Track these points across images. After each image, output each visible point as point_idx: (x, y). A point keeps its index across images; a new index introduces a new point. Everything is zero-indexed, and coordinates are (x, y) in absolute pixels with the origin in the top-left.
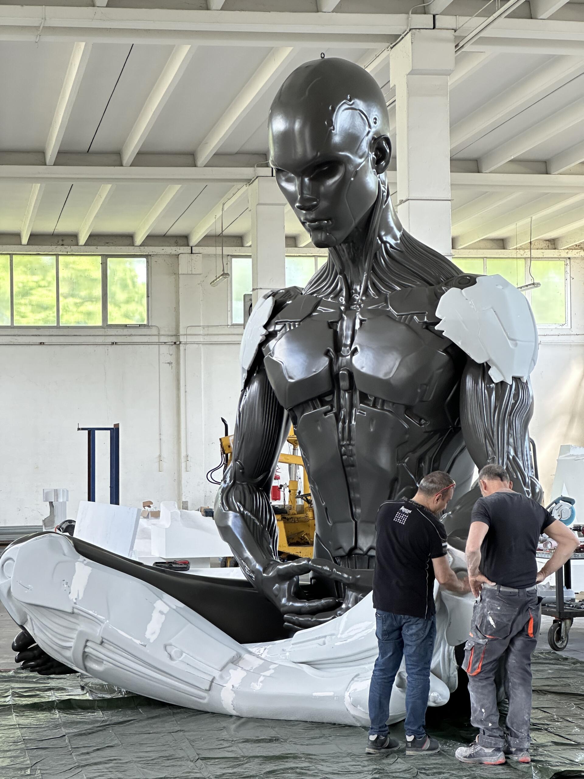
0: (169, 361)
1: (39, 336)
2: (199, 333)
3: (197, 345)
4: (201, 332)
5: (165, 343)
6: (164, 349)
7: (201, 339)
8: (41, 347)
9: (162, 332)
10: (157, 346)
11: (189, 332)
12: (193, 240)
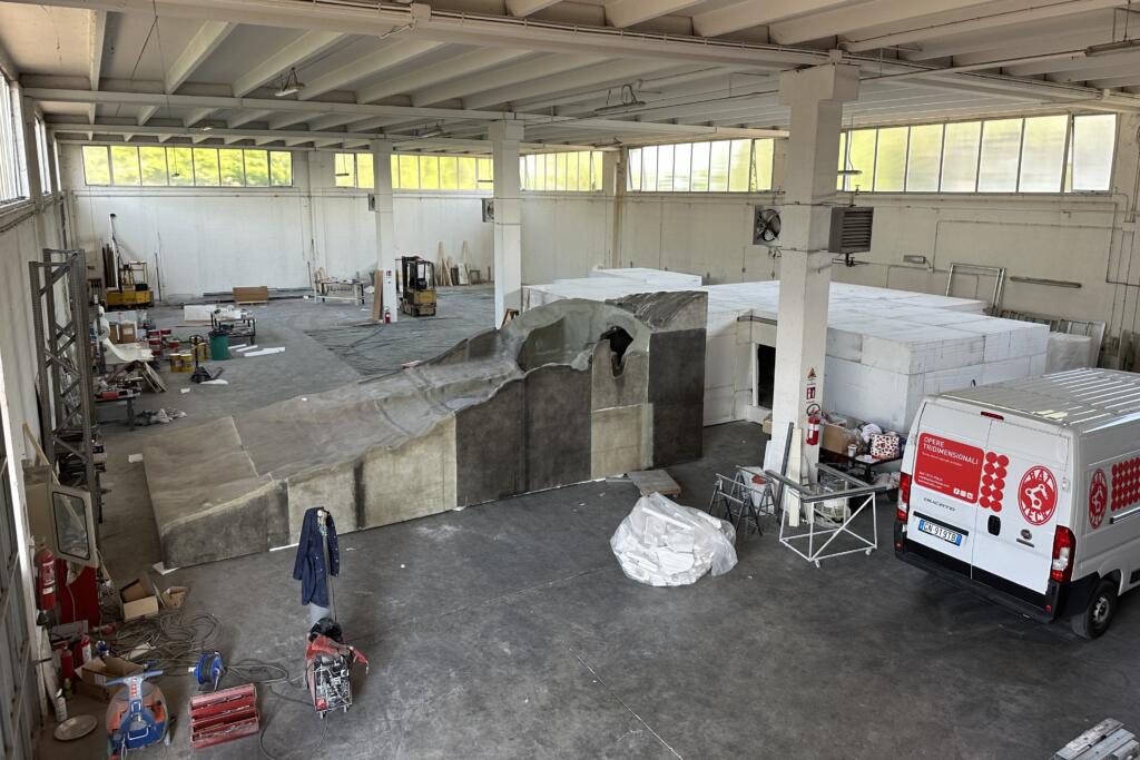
0: (305, 206)
1: (236, 192)
3: (320, 198)
4: (321, 191)
5: (303, 196)
6: (303, 199)
7: (321, 194)
9: (301, 191)
10: (299, 198)
12: (317, 145)
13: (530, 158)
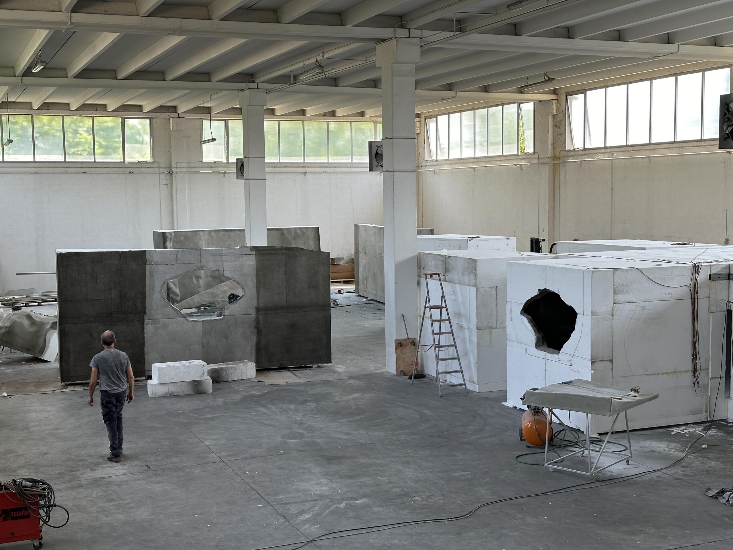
0: (165, 184)
1: (83, 167)
2: (183, 166)
3: (183, 174)
4: (185, 166)
5: (163, 172)
6: (163, 176)
7: (184, 170)
8: (84, 174)
9: (161, 166)
10: (158, 174)
11: (178, 166)
12: (181, 110)
13: (442, 119)
